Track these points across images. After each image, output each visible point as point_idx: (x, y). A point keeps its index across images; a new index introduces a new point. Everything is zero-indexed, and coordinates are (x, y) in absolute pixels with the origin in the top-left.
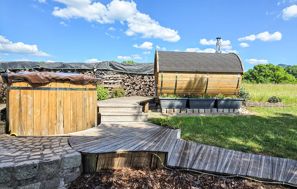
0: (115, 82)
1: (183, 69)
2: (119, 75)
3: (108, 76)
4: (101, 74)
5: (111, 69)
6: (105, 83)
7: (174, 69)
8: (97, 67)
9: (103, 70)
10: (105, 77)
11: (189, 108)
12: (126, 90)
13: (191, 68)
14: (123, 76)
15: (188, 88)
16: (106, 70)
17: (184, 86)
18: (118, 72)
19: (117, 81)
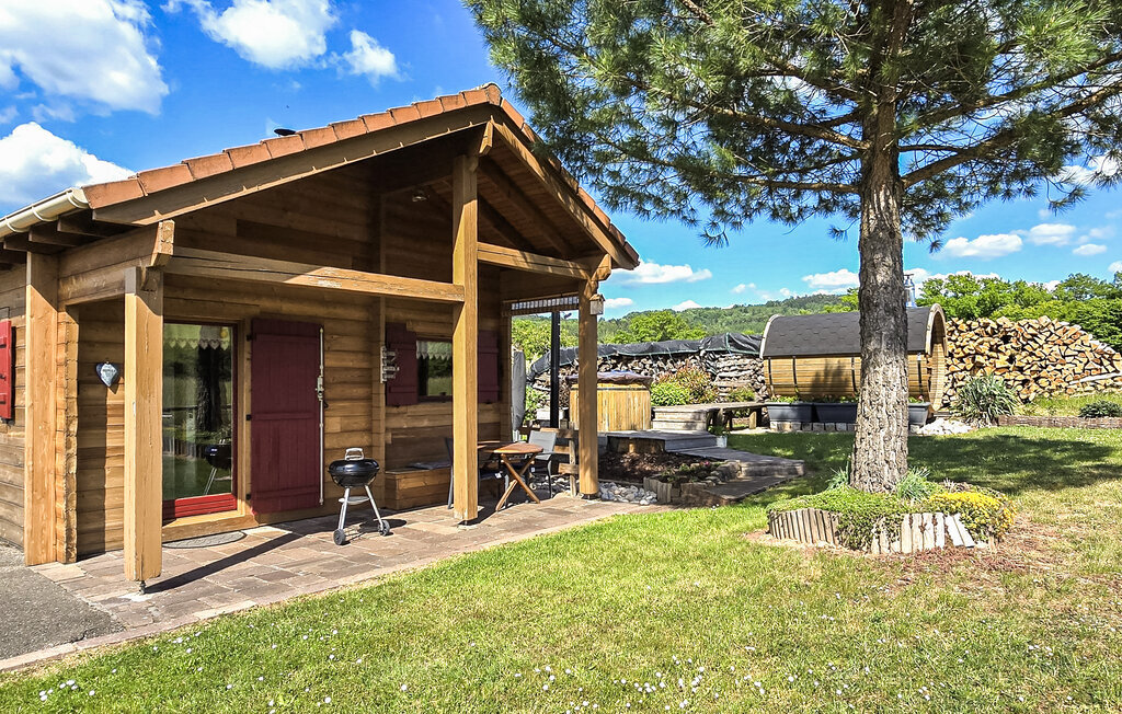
0: (740, 374)
1: (804, 350)
2: (747, 361)
3: (726, 364)
4: (714, 360)
5: (732, 349)
6: (722, 378)
7: (788, 351)
8: (706, 347)
9: (717, 352)
10: (721, 366)
11: (818, 421)
12: (760, 392)
13: (820, 348)
14: (755, 362)
15: (816, 385)
16: (724, 352)
17: (808, 380)
18: (746, 354)
19: (743, 373)
